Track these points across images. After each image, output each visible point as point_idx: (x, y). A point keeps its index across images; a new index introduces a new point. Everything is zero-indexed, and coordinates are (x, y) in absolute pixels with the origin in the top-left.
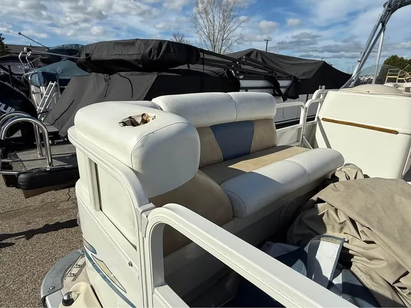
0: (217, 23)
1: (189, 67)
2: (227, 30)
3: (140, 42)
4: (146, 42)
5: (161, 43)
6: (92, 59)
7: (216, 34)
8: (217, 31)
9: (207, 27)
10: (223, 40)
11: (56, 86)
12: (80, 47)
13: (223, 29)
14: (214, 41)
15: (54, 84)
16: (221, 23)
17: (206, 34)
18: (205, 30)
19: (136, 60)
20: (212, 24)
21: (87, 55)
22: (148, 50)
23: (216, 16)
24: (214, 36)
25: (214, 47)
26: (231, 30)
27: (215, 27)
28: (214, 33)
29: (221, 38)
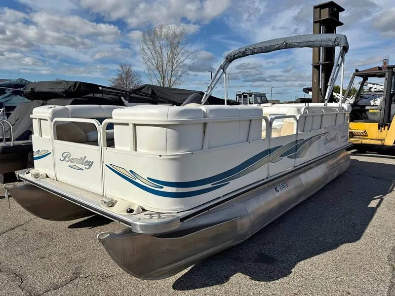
0: (165, 55)
1: (94, 95)
2: (175, 61)
3: (64, 82)
4: (68, 82)
5: (76, 83)
6: (36, 91)
7: (165, 65)
8: (165, 62)
9: (156, 59)
10: (172, 71)
11: (3, 111)
12: (24, 82)
13: (171, 60)
14: (163, 73)
15: (2, 110)
16: (169, 54)
17: (155, 65)
18: (153, 61)
19: (62, 92)
20: (160, 55)
21: (32, 89)
22: (68, 87)
23: (163, 48)
24: (162, 67)
25: (164, 78)
26: (180, 61)
27: (163, 59)
28: (163, 64)
29: (170, 69)
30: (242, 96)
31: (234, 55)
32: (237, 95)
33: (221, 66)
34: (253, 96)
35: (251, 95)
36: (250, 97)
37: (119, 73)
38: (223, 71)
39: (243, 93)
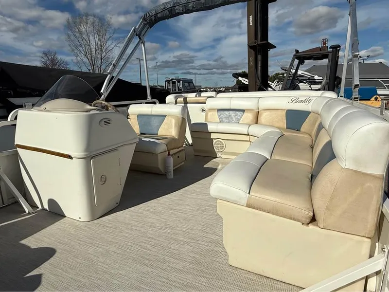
0: (93, 43)
2: (104, 49)
7: (94, 53)
8: (93, 50)
9: (83, 46)
10: (102, 59)
13: (100, 48)
16: (97, 42)
17: (83, 52)
18: (81, 49)
20: (87, 42)
23: (91, 36)
24: (91, 54)
25: (94, 66)
26: (109, 49)
27: (92, 46)
28: (91, 52)
29: (99, 56)
30: (171, 82)
31: (157, 14)
32: (166, 81)
33: (134, 30)
34: (181, 82)
35: (179, 81)
36: (178, 83)
37: (43, 60)
38: (140, 38)
39: (172, 79)
